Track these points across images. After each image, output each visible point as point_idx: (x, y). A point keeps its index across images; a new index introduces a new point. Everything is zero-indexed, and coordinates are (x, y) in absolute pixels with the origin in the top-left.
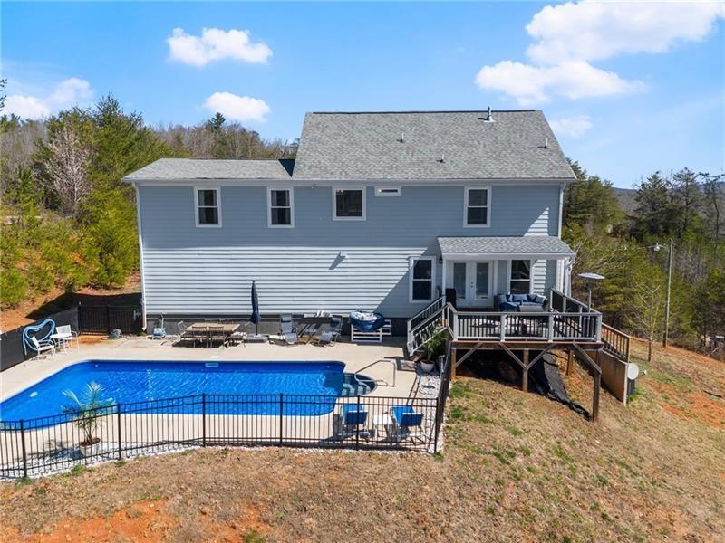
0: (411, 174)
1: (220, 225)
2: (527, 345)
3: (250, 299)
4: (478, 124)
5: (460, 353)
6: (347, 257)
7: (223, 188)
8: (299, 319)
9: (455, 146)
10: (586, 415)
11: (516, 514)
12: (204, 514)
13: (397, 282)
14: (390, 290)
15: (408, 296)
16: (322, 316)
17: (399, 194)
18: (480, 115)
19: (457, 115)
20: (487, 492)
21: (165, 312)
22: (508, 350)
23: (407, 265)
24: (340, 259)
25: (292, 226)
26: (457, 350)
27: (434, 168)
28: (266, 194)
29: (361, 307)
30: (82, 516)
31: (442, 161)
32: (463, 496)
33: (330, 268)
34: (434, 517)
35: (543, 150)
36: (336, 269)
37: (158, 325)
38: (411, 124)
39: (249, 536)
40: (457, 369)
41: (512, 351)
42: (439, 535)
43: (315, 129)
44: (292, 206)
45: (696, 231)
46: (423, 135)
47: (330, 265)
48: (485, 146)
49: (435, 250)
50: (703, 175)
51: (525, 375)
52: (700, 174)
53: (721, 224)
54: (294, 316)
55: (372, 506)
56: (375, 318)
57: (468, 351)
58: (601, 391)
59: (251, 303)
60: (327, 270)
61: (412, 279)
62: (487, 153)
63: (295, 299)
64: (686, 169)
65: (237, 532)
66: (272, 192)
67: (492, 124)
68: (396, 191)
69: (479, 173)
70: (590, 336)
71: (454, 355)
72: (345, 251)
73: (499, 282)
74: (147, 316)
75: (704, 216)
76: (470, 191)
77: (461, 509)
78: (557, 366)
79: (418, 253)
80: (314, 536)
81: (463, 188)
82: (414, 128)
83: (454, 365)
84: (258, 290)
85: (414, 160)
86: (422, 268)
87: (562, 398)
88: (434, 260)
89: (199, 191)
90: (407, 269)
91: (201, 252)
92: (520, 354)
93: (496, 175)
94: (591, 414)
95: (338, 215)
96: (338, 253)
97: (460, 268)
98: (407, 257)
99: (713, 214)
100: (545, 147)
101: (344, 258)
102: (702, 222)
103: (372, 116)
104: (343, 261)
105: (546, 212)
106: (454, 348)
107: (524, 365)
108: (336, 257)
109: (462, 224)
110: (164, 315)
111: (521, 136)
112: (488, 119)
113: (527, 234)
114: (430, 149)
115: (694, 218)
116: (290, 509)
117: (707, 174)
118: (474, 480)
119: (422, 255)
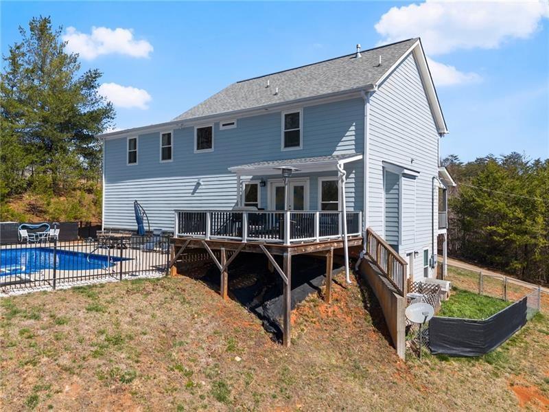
2: (223, 245)
7: (139, 136)
17: (235, 126)
22: (209, 249)
28: (159, 137)
31: (276, 94)
33: (192, 194)
44: (172, 144)
47: (192, 191)
51: (222, 277)
61: (243, 202)
66: (163, 135)
68: (233, 123)
71: (173, 251)
72: (204, 180)
73: (311, 203)
76: (286, 115)
79: (247, 179)
81: (280, 113)
88: (259, 183)
89: (129, 140)
95: (198, 149)
100: (379, 66)
104: (200, 187)
106: (173, 245)
107: (220, 267)
108: (195, 184)
109: (280, 148)
111: (369, 62)
113: (334, 153)
119: (251, 179)
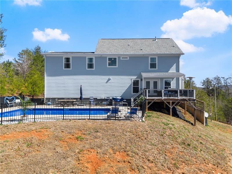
0: (132, 52)
1: (71, 69)
2: (171, 100)
3: (80, 91)
4: (152, 41)
5: (149, 103)
6: (111, 79)
7: (72, 57)
8: (96, 99)
9: (145, 46)
10: (192, 124)
11: (170, 136)
12: (63, 132)
13: (128, 87)
14: (125, 90)
15: (131, 92)
16: (103, 98)
17: (128, 59)
18: (153, 39)
19: (146, 39)
20: (160, 130)
21: (51, 97)
22: (165, 102)
23: (131, 82)
24: (109, 79)
25: (94, 69)
26: (148, 102)
27: (139, 51)
28: (86, 59)
29: (116, 95)
30: (20, 131)
31: (141, 50)
32: (152, 131)
33: (106, 83)
34: (142, 135)
35: (173, 47)
36: (108, 83)
37: (49, 101)
38: (131, 41)
39: (78, 137)
40: (148, 108)
41: (166, 102)
42: (144, 140)
43: (102, 43)
44: (94, 63)
45: (222, 95)
46: (136, 44)
47: (106, 82)
48: (155, 46)
49: (140, 76)
50: (223, 78)
51: (171, 110)
52: (222, 77)
53: (230, 93)
54: (94, 98)
55: (121, 131)
56: (121, 98)
57: (151, 102)
58: (196, 121)
59: (80, 93)
60: (105, 83)
61: (132, 86)
62: (156, 48)
63: (95, 93)
64: (217, 76)
65: (74, 136)
66: (88, 58)
67: (157, 41)
68: (127, 58)
69: (153, 52)
70: (192, 97)
71: (147, 103)
72: (111, 77)
73: (161, 87)
74: (46, 98)
75: (224, 91)
76: (151, 58)
77: (151, 134)
78: (181, 112)
79: (134, 78)
80: (101, 138)
81: (148, 57)
82: (132, 42)
83: (147, 107)
84: (82, 89)
85: (133, 49)
86: (136, 83)
87: (184, 119)
88: (139, 80)
89: (65, 58)
90: (131, 83)
91: (64, 77)
92: (169, 103)
93: (159, 53)
94: (194, 124)
95: (109, 66)
96: (109, 78)
97: (148, 83)
98: (131, 79)
99: (227, 90)
100: (174, 46)
101: (110, 79)
102: (224, 92)
103: (120, 40)
104: (110, 80)
105: (175, 65)
106: (147, 101)
107: (170, 107)
108: (108, 79)
109: (148, 68)
110: (51, 98)
111: (166, 44)
112: (155, 40)
113: (169, 72)
114: (138, 47)
115: (221, 91)
116: (92, 131)
117: (224, 78)
118: (156, 127)
119: (136, 78)
